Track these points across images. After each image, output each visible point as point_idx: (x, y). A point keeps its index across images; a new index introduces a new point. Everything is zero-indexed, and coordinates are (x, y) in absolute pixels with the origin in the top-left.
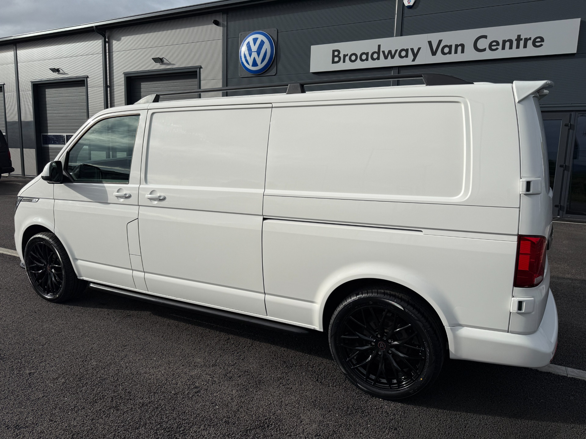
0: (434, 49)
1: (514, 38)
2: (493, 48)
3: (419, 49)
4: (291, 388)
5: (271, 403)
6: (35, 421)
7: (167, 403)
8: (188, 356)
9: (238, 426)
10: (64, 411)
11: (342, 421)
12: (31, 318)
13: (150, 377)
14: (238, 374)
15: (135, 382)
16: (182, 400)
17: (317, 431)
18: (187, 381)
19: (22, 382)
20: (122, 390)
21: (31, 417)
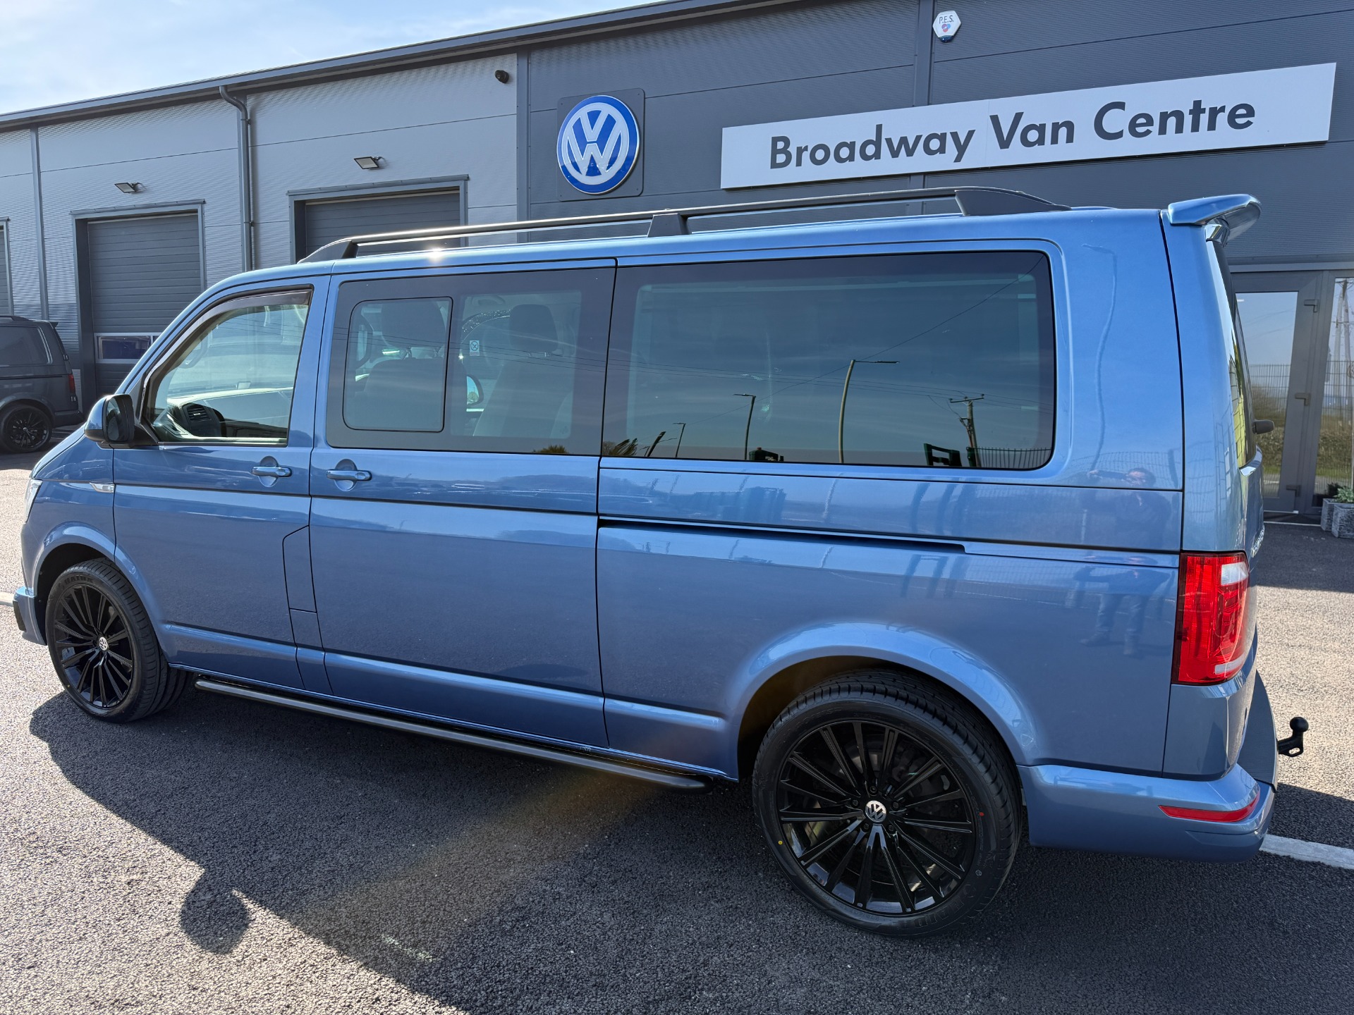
0: (1005, 134)
1: (1186, 108)
2: (1140, 130)
3: (971, 134)
4: (737, 908)
5: (694, 942)
6: (156, 990)
7: (455, 945)
8: (490, 837)
9: (627, 994)
10: (221, 967)
11: (861, 978)
12: (115, 757)
13: (408, 886)
14: (609, 877)
15: (376, 898)
16: (490, 938)
17: (808, 1003)
18: (495, 894)
19: (113, 901)
20: (346, 916)
21: (145, 981)
